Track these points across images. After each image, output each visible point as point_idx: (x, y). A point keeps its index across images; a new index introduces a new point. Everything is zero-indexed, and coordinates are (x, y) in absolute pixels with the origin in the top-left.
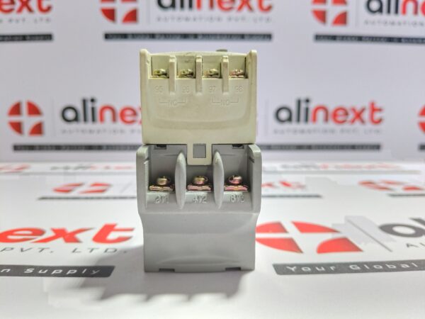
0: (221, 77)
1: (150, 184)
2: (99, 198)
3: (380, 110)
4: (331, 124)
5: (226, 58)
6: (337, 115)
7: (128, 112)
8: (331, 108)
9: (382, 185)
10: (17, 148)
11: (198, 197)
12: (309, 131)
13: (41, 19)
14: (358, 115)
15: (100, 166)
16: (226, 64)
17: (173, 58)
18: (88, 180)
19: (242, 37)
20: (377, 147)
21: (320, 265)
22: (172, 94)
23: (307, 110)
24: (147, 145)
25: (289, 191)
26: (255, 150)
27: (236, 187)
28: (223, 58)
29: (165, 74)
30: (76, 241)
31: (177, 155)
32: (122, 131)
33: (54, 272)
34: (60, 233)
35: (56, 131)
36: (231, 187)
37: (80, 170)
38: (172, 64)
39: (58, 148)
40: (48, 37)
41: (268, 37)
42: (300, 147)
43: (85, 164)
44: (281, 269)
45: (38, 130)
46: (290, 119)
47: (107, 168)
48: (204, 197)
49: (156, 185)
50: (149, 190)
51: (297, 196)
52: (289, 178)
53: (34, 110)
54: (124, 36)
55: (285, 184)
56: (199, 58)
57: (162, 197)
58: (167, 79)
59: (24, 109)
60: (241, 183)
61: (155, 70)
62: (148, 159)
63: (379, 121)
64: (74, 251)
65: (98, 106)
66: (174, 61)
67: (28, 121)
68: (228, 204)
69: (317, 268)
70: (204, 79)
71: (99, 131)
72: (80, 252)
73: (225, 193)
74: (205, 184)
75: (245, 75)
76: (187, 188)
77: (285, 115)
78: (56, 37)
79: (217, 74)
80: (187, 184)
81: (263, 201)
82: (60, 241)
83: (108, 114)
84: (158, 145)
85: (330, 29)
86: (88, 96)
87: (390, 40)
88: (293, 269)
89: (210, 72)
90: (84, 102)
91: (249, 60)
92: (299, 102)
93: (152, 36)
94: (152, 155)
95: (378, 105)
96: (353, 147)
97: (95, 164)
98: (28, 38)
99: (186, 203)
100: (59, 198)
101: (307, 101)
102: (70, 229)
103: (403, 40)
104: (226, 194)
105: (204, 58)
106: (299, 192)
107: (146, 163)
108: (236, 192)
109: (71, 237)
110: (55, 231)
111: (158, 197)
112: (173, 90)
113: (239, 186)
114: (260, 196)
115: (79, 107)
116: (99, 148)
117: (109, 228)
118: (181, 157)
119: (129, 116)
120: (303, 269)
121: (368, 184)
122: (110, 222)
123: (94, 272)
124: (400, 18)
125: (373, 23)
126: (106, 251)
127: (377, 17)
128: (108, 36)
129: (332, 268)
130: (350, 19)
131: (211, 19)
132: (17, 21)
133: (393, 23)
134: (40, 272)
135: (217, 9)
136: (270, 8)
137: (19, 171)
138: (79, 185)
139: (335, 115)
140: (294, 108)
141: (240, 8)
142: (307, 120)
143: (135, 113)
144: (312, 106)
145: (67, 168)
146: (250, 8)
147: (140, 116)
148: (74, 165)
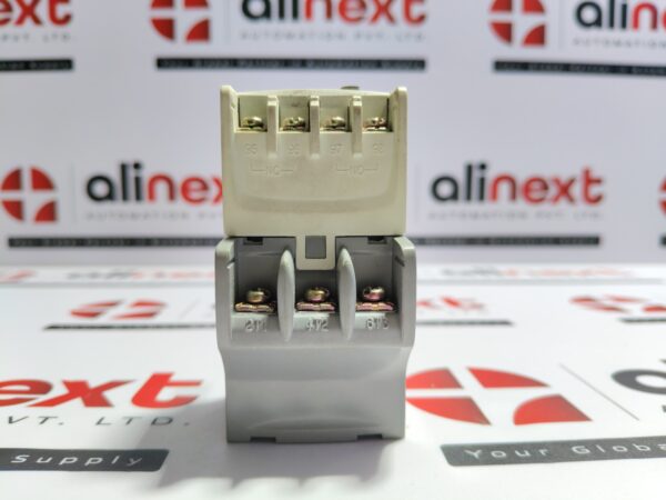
0: (349, 130)
1: (237, 301)
2: (145, 327)
3: (598, 181)
4: (521, 204)
5: (358, 100)
6: (532, 189)
7: (195, 185)
8: (521, 178)
9: (609, 303)
10: (14, 243)
11: (315, 322)
12: (486, 216)
13: (55, 36)
14: (565, 190)
15: (148, 273)
16: (357, 110)
17: (273, 99)
18: (129, 295)
19: (378, 64)
20: (593, 241)
21: (521, 447)
22: (272, 156)
23: (482, 181)
24: (231, 238)
25: (458, 314)
26: (406, 246)
27: (375, 306)
28: (353, 100)
29: (260, 125)
30: (105, 403)
31: (281, 255)
32: (184, 216)
33: (63, 461)
34: (77, 390)
35: (78, 216)
36: (366, 305)
37: (115, 280)
38: (272, 109)
39: (81, 242)
40: (65, 64)
41: (418, 64)
42: (471, 241)
43: (124, 269)
44: (457, 455)
45: (48, 213)
46: (454, 196)
47: (160, 275)
48: (324, 322)
49: (246, 302)
50: (236, 310)
51: (472, 323)
52: (456, 292)
53: (42, 181)
54: (188, 63)
55: (452, 303)
56: (315, 99)
57: (255, 322)
58: (264, 133)
59: (27, 179)
60: (383, 299)
61: (245, 119)
62: (233, 260)
63: (598, 199)
64: (99, 423)
65: (146, 174)
66: (274, 104)
67: (33, 200)
68: (363, 333)
69: (518, 453)
70: (322, 132)
71: (146, 216)
72: (109, 424)
73: (358, 315)
74: (325, 300)
75: (389, 127)
76: (296, 306)
77: (448, 190)
78: (78, 64)
79: (344, 125)
80: (297, 301)
82: (77, 403)
83: (161, 188)
84: (249, 238)
85: (518, 51)
86: (130, 159)
87: (614, 69)
88: (476, 454)
89: (333, 122)
90: (124, 168)
91: (394, 103)
92: (469, 169)
93: (234, 63)
94: (239, 254)
95: (595, 174)
96: (556, 241)
97: (140, 269)
98: (34, 65)
99: (295, 331)
100: (80, 327)
101: (483, 167)
102: (94, 383)
103: (634, 70)
104: (359, 317)
105: (323, 100)
106: (474, 315)
107: (231, 267)
108: (375, 314)
109: (93, 396)
110: (68, 384)
111: (249, 322)
112: (274, 149)
113: (381, 304)
114: (413, 323)
115: (115, 176)
116: (147, 242)
117: (159, 381)
118: (287, 258)
119: (195, 190)
120: (493, 454)
121: (585, 301)
122: (162, 369)
123: (133, 462)
124: (629, 34)
125: (587, 43)
126: (154, 422)
127: (593, 33)
128: (163, 63)
129: (542, 452)
130: (551, 35)
131: (329, 36)
132: (16, 38)
133: (618, 43)
134: (39, 461)
135: (337, 20)
136: (421, 19)
137: (16, 281)
138: (112, 304)
139: (527, 189)
140: (460, 177)
141: (375, 18)
142: (481, 197)
143: (205, 187)
144: (490, 175)
145: (94, 275)
146: (391, 19)
147: (214, 190)
148: (105, 270)
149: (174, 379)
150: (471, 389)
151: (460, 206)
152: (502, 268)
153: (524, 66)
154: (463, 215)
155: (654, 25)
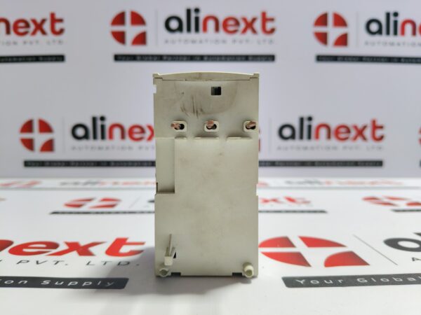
2: (109, 213)
3: (381, 128)
4: (333, 141)
6: (340, 132)
7: (137, 130)
8: (333, 126)
9: (386, 200)
10: (28, 164)
12: (312, 148)
13: (54, 41)
14: (360, 133)
15: (108, 182)
18: (98, 195)
19: (246, 58)
20: (379, 164)
21: (328, 278)
23: (310, 127)
25: (294, 207)
30: (90, 254)
32: (130, 148)
33: (70, 284)
34: (73, 247)
35: (66, 147)
37: (89, 186)
39: (67, 164)
40: (60, 58)
41: (271, 58)
42: (303, 164)
44: (291, 282)
45: (49, 146)
46: (293, 137)
51: (302, 212)
52: (293, 194)
54: (133, 58)
55: (290, 200)
59: (36, 126)
63: (381, 138)
64: (88, 264)
65: (108, 124)
69: (326, 282)
71: (107, 148)
72: (94, 265)
77: (289, 132)
78: (67, 58)
81: (261, 216)
82: (74, 254)
83: (117, 132)
85: (331, 50)
86: (98, 114)
87: (390, 60)
88: (302, 282)
90: (94, 119)
92: (302, 120)
93: (160, 58)
95: (379, 123)
96: (356, 164)
101: (310, 119)
102: (83, 243)
106: (304, 207)
109: (84, 251)
110: (68, 244)
116: (108, 164)
117: (120, 242)
119: (137, 133)
120: (312, 282)
121: (372, 199)
122: (122, 236)
123: (109, 284)
124: (399, 38)
125: (373, 44)
126: (119, 264)
127: (377, 38)
128: (118, 58)
129: (340, 281)
130: (351, 40)
131: (217, 41)
132: (31, 43)
133: (392, 44)
134: (56, 283)
135: (222, 32)
136: (272, 31)
137: (29, 186)
138: (89, 200)
139: (337, 132)
140: (296, 125)
141: (244, 31)
142: (309, 137)
143: (143, 131)
144: (315, 124)
145: (76, 183)
146: (254, 31)
147: (148, 133)
148: (83, 181)
149: (128, 241)
150: (300, 247)
151: (297, 142)
152: (322, 180)
153: (334, 59)
154: (298, 148)
155: (414, 33)
